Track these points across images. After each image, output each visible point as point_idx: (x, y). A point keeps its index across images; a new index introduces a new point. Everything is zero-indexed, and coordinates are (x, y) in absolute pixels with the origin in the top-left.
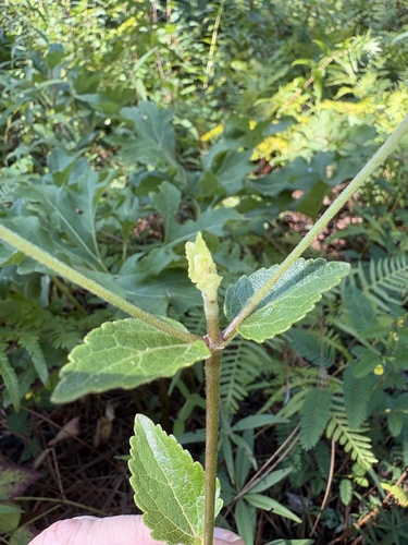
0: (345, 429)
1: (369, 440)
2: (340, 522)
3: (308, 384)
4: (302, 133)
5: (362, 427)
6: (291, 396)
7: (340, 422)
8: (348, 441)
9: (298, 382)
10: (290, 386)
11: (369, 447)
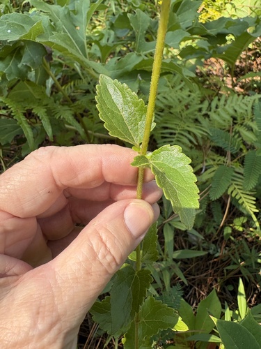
0: (239, 191)
1: (255, 199)
2: (218, 252)
3: (218, 165)
4: (232, 4)
5: (251, 191)
6: (206, 170)
7: (236, 187)
8: (241, 198)
9: (211, 162)
10: (205, 164)
11: (254, 203)
